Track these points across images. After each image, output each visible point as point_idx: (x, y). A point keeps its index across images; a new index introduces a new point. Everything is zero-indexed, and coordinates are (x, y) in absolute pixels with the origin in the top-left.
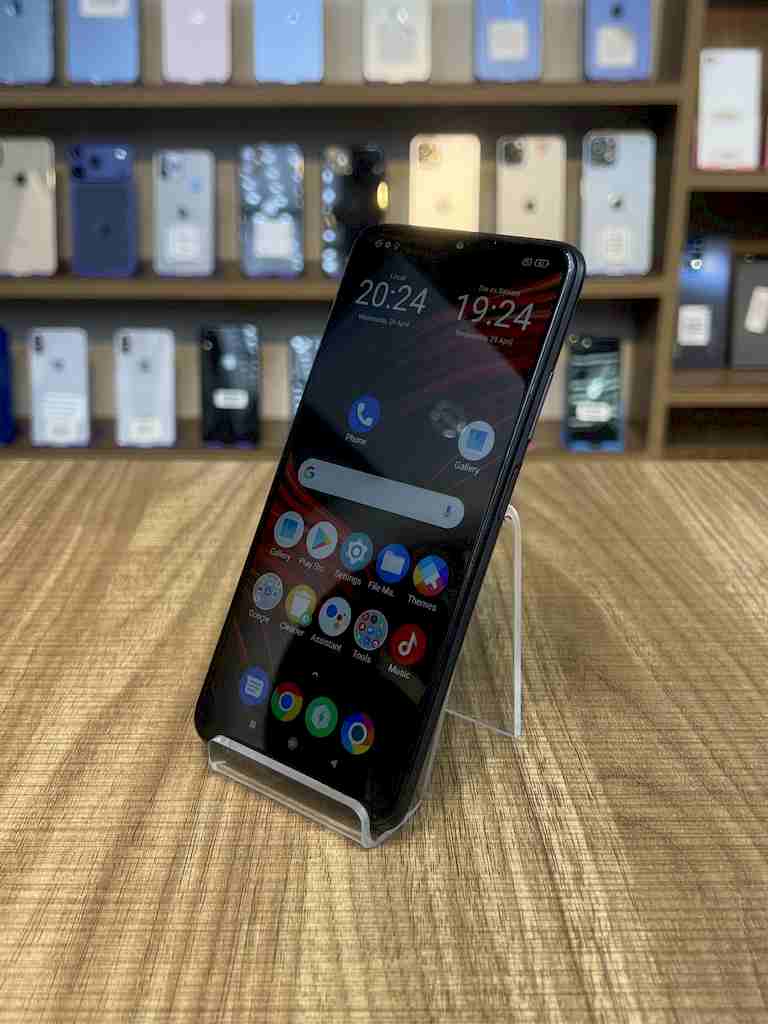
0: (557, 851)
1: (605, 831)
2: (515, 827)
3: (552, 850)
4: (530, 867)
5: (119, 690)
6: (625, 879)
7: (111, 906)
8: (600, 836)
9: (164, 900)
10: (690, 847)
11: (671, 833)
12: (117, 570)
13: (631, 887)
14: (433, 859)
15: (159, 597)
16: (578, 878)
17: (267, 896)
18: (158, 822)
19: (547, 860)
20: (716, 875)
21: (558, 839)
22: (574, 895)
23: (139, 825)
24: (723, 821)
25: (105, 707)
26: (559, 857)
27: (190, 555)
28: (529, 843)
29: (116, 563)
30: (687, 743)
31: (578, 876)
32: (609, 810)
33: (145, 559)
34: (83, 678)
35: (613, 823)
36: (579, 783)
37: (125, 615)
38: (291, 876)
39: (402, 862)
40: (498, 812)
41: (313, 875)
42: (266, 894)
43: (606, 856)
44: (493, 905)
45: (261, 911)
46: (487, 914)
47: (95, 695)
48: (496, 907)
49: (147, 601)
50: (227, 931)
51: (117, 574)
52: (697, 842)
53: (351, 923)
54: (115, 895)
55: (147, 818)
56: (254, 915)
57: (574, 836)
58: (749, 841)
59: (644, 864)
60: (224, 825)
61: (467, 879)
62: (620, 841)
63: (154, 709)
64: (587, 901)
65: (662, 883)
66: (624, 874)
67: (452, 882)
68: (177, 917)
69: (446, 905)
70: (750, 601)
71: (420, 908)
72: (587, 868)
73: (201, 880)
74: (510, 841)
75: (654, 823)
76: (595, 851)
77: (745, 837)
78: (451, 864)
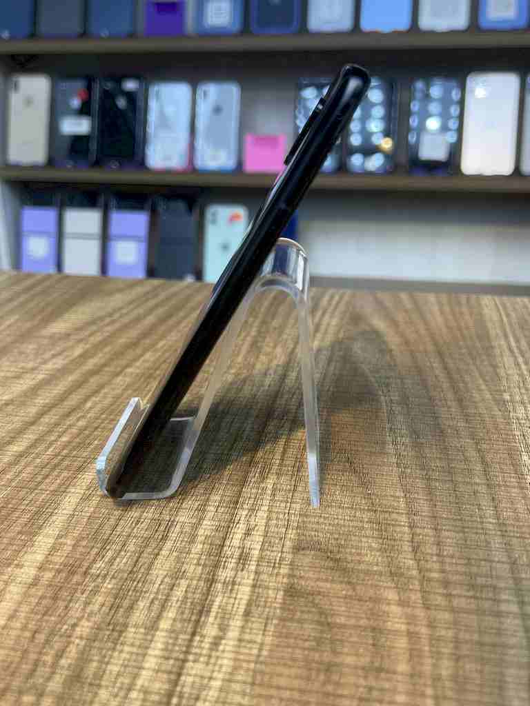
0: (213, 614)
1: (269, 600)
2: (188, 586)
3: (209, 611)
4: (179, 625)
6: (260, 650)
8: (262, 603)
10: (344, 626)
11: (331, 609)
12: (18, 347)
13: (261, 659)
14: (96, 607)
16: (216, 643)
19: (198, 621)
20: (352, 658)
21: (222, 601)
22: (202, 659)
24: (389, 604)
26: (211, 619)
27: (81, 340)
28: (192, 603)
29: (22, 343)
30: (393, 525)
31: (217, 641)
32: (285, 580)
33: (45, 341)
36: (272, 551)
40: (183, 570)
43: (256, 625)
44: (119, 660)
48: (122, 662)
49: (24, 371)
51: (17, 350)
52: (353, 622)
57: (237, 602)
58: (404, 627)
59: (286, 637)
61: (113, 630)
62: (278, 611)
64: (210, 667)
65: (294, 660)
66: (262, 644)
67: (97, 631)
69: (78, 653)
71: (52, 652)
72: (230, 634)
74: (176, 599)
75: (320, 597)
76: (248, 618)
77: (402, 623)
78: (108, 614)
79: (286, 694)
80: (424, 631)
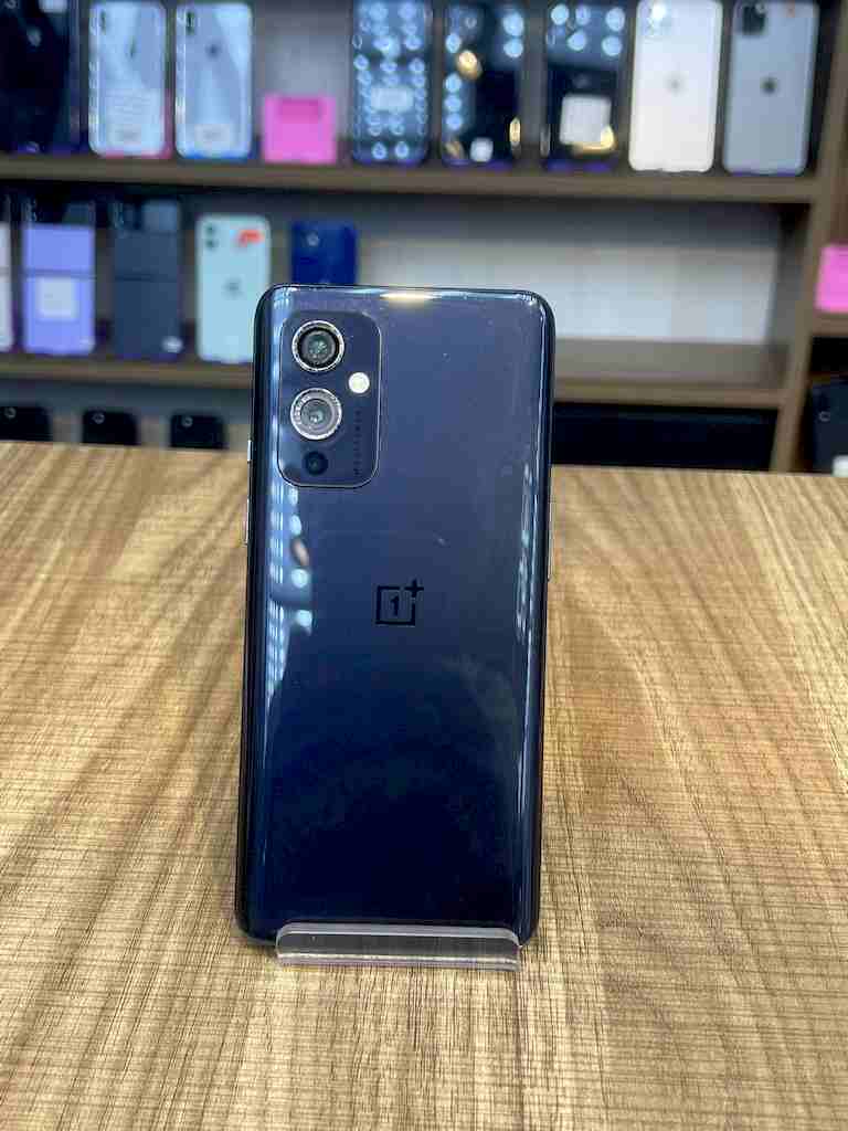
0: (531, 1023)
1: (590, 999)
3: (525, 1020)
4: (497, 1041)
5: (72, 776)
6: (601, 1065)
7: (27, 1069)
8: (583, 1004)
9: (84, 1065)
10: (684, 1026)
11: (665, 1005)
12: (93, 606)
13: (605, 1076)
14: (390, 1026)
15: (137, 647)
16: (548, 1063)
17: (198, 1065)
18: (93, 960)
19: (518, 1035)
20: (706, 1064)
21: (535, 1006)
22: (539, 1082)
23: (71, 963)
24: (728, 992)
25: (54, 798)
26: (532, 1031)
27: (180, 587)
28: (501, 1011)
29: (94, 596)
30: (705, 881)
31: (548, 1058)
32: (600, 970)
33: (127, 591)
34: (35, 757)
35: (601, 988)
36: (572, 931)
37: (93, 672)
38: (228, 1040)
39: (355, 1028)
41: (254, 1039)
42: (197, 1062)
43: (586, 1033)
44: (446, 1092)
45: (190, 1085)
46: (439, 1104)
47: (45, 783)
48: (449, 1095)
49: (123, 651)
50: (147, 1108)
51: (93, 611)
52: (693, 1020)
53: (285, 1107)
54: (31, 1054)
55: (81, 954)
56: (180, 1088)
57: (553, 1004)
58: (752, 1021)
59: (624, 1046)
60: (164, 967)
61: (423, 1055)
62: (604, 1012)
63: (108, 805)
64: (552, 1091)
65: (641, 1073)
66: (601, 1058)
67: (405, 1059)
68: (95, 1087)
69: (395, 1088)
70: (820, 684)
71: (364, 1091)
72: (560, 1047)
73: (128, 1041)
74: (481, 1006)
75: (648, 990)
76: (574, 1025)
77: (749, 1016)
78: (409, 1035)
79: (646, 1116)
80: (775, 1023)
